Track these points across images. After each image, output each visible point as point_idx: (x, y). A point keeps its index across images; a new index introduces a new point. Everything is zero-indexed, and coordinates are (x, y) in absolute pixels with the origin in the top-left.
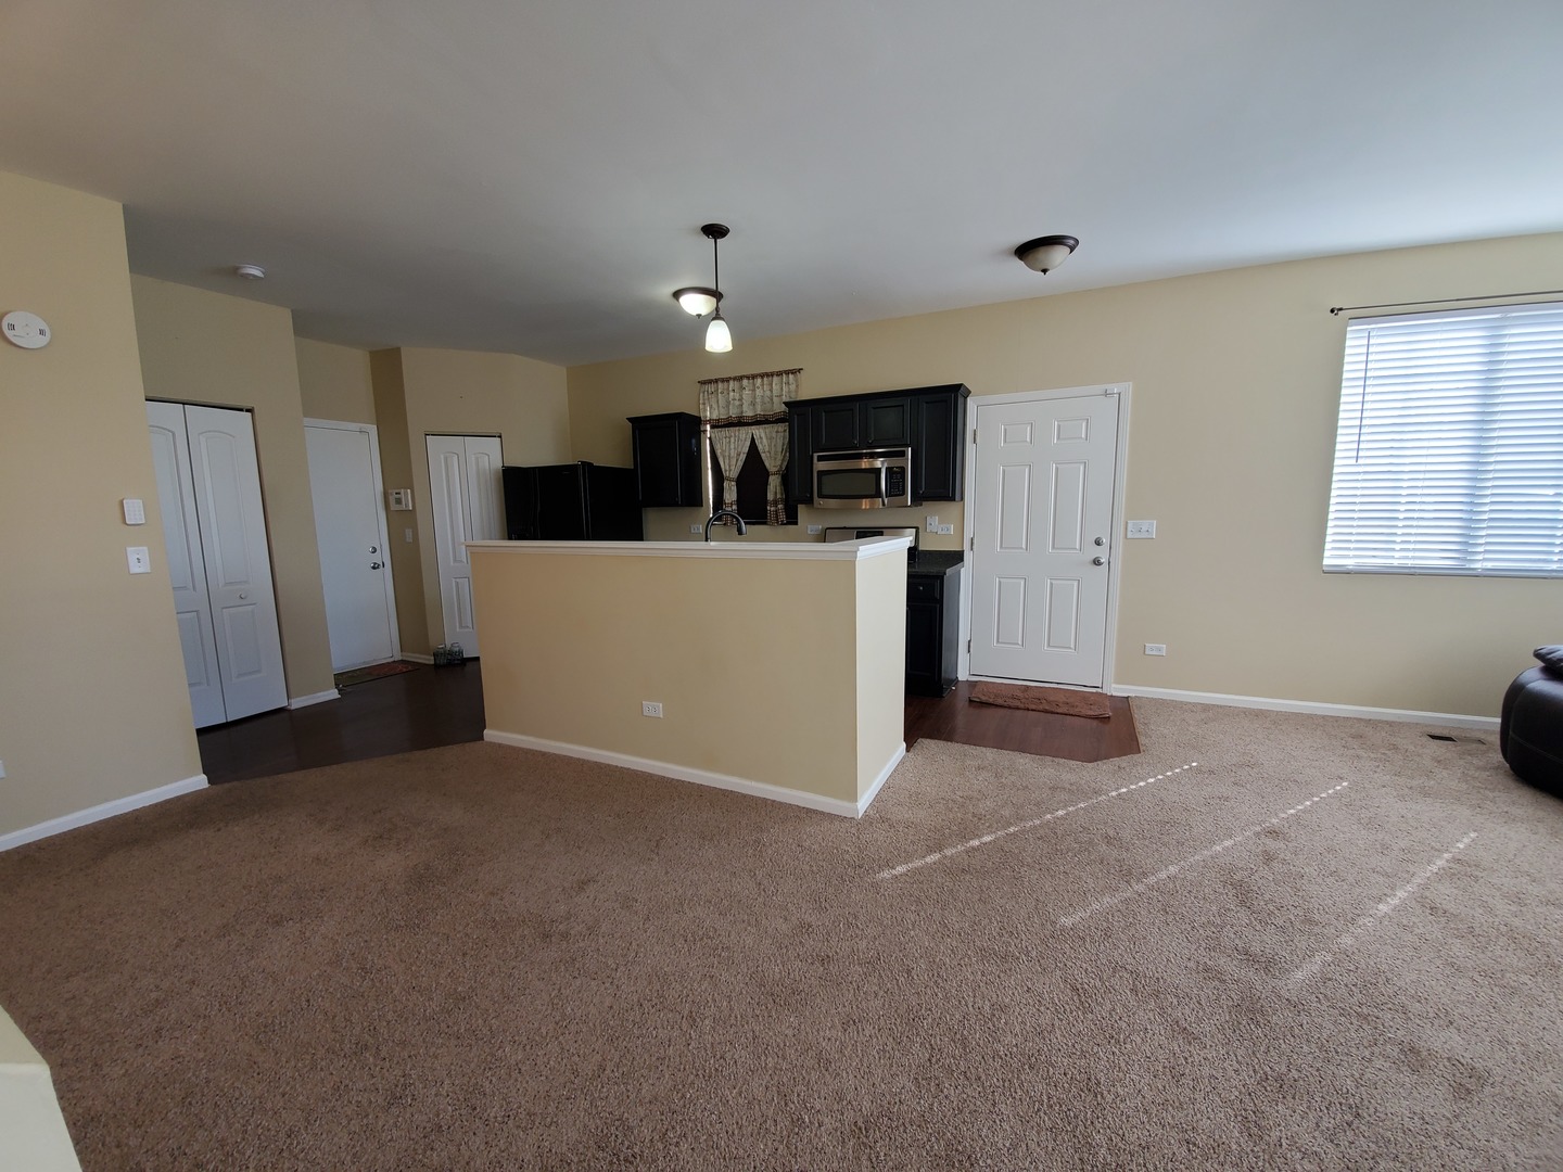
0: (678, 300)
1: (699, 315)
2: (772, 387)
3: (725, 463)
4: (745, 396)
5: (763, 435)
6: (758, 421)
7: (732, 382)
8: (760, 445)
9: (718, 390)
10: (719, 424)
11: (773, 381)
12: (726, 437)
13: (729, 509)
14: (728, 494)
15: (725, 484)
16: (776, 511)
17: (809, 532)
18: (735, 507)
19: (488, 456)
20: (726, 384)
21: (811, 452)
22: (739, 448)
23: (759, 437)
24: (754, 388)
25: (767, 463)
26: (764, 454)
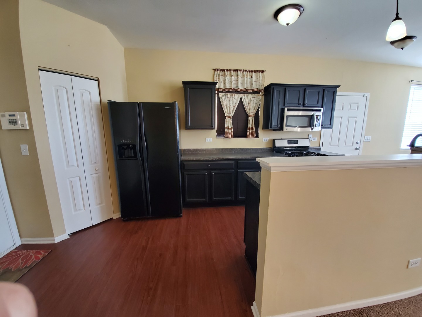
0: (277, 17)
2: (252, 77)
3: (227, 110)
4: (239, 79)
5: (246, 98)
6: (244, 91)
7: (232, 71)
8: (245, 103)
9: (225, 74)
10: (225, 91)
11: (252, 74)
12: (228, 98)
13: (230, 131)
14: (229, 124)
15: (227, 119)
16: (252, 132)
17: (264, 141)
18: (232, 130)
19: (90, 93)
20: (229, 72)
21: (281, 107)
22: (235, 103)
23: (244, 99)
24: (243, 76)
25: (248, 111)
26: (246, 107)
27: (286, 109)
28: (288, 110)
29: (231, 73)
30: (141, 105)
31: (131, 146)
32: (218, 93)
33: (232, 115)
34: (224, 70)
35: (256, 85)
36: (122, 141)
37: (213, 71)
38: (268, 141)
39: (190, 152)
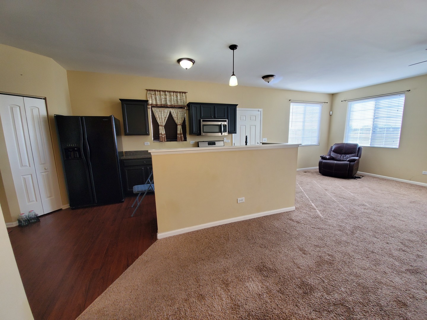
0: (179, 63)
1: (186, 69)
2: (177, 96)
3: (160, 120)
4: (167, 98)
5: (174, 112)
6: (172, 107)
7: (161, 92)
8: (173, 115)
9: (155, 94)
10: (157, 106)
11: (177, 94)
12: (160, 111)
13: (163, 136)
14: (162, 131)
15: (160, 127)
16: (181, 137)
17: (191, 143)
18: (165, 136)
19: (38, 109)
20: (159, 92)
21: (198, 119)
22: (165, 115)
23: (173, 112)
24: (171, 95)
25: (176, 121)
26: (175, 118)
27: (202, 120)
28: (203, 121)
29: (160, 93)
30: (83, 118)
31: (76, 149)
32: (152, 107)
33: (164, 124)
34: (155, 91)
35: (181, 102)
36: (68, 145)
37: (146, 91)
38: (194, 143)
39: (131, 154)
